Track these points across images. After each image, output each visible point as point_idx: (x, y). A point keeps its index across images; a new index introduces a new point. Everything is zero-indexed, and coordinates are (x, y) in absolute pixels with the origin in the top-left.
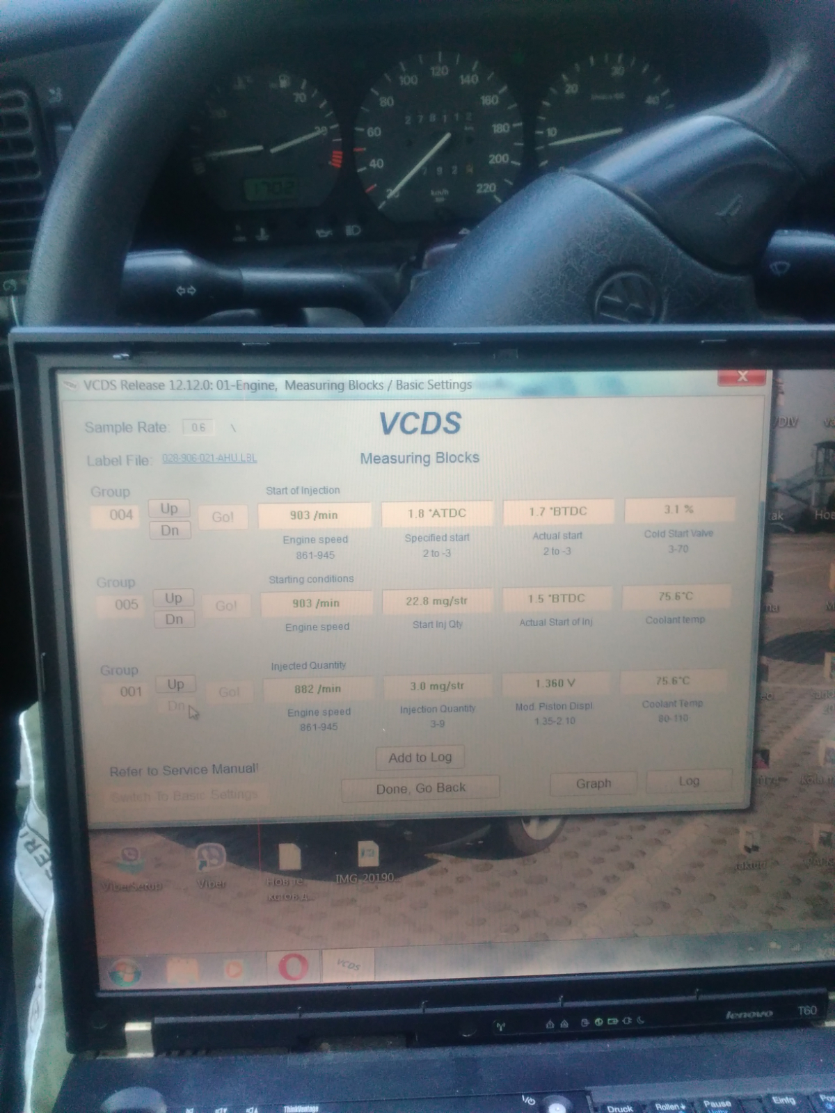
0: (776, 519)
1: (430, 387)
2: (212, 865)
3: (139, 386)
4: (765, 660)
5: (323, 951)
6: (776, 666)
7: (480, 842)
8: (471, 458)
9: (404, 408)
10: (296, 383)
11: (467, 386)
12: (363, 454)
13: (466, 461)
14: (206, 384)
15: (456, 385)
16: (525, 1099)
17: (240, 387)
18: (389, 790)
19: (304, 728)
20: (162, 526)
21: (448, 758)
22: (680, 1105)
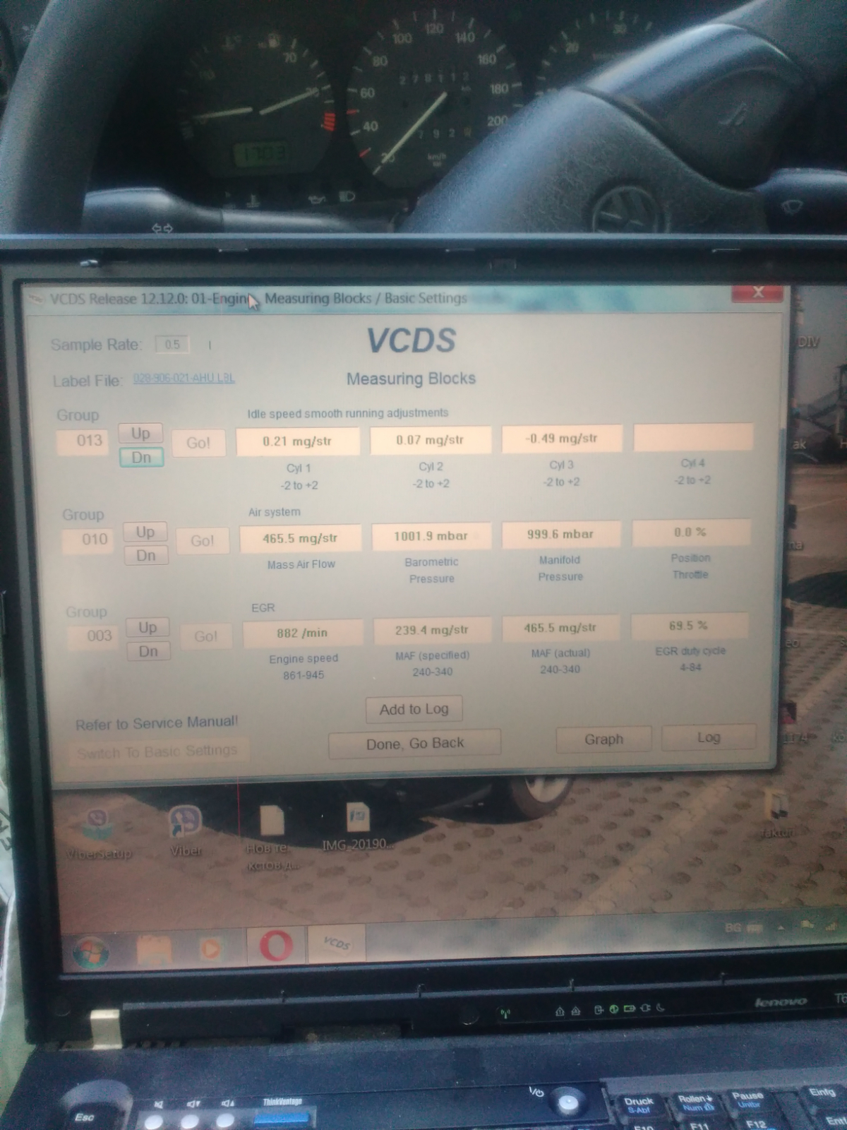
0: (797, 448)
1: (422, 300)
2: (186, 830)
3: (109, 300)
4: (789, 603)
5: (309, 928)
6: (801, 610)
7: (481, 804)
8: (467, 379)
9: (393, 323)
10: (277, 296)
11: (462, 300)
12: (349, 375)
13: (461, 382)
14: (181, 297)
15: (450, 299)
16: (533, 1090)
17: (216, 301)
18: (381, 745)
19: (287, 676)
20: (133, 453)
21: (445, 709)
22: (706, 1097)
